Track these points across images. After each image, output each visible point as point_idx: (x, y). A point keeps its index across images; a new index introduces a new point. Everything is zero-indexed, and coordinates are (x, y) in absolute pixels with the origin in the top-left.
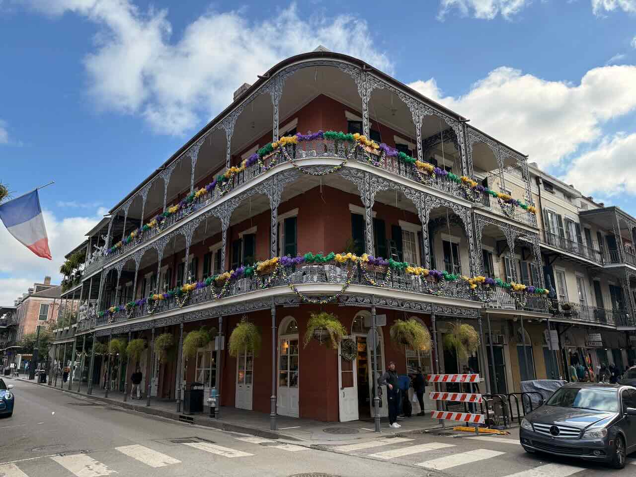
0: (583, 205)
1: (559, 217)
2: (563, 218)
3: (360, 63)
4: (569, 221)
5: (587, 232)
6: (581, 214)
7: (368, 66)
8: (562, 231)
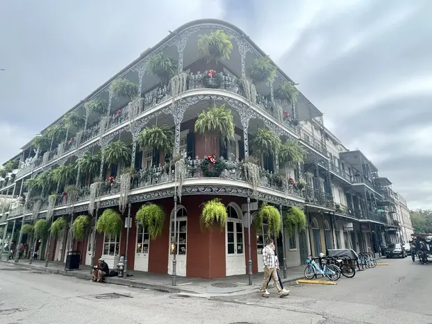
1: (331, 155)
2: (333, 155)
3: (241, 32)
5: (343, 165)
7: (245, 35)
8: (332, 162)
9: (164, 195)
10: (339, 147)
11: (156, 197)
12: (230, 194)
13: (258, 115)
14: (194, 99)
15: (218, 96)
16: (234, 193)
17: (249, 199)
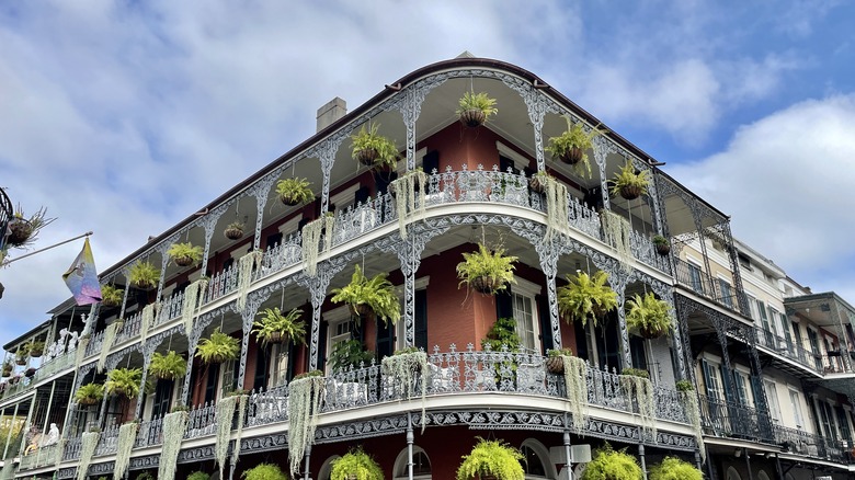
0: (788, 289)
1: (761, 305)
2: (766, 305)
3: (530, 77)
4: (773, 311)
5: (796, 327)
6: (787, 302)
7: (540, 82)
8: (766, 323)
9: (383, 430)
10: (781, 284)
11: (365, 432)
12: (526, 426)
13: (577, 246)
14: (440, 223)
15: (489, 215)
16: (533, 424)
17: (567, 437)
